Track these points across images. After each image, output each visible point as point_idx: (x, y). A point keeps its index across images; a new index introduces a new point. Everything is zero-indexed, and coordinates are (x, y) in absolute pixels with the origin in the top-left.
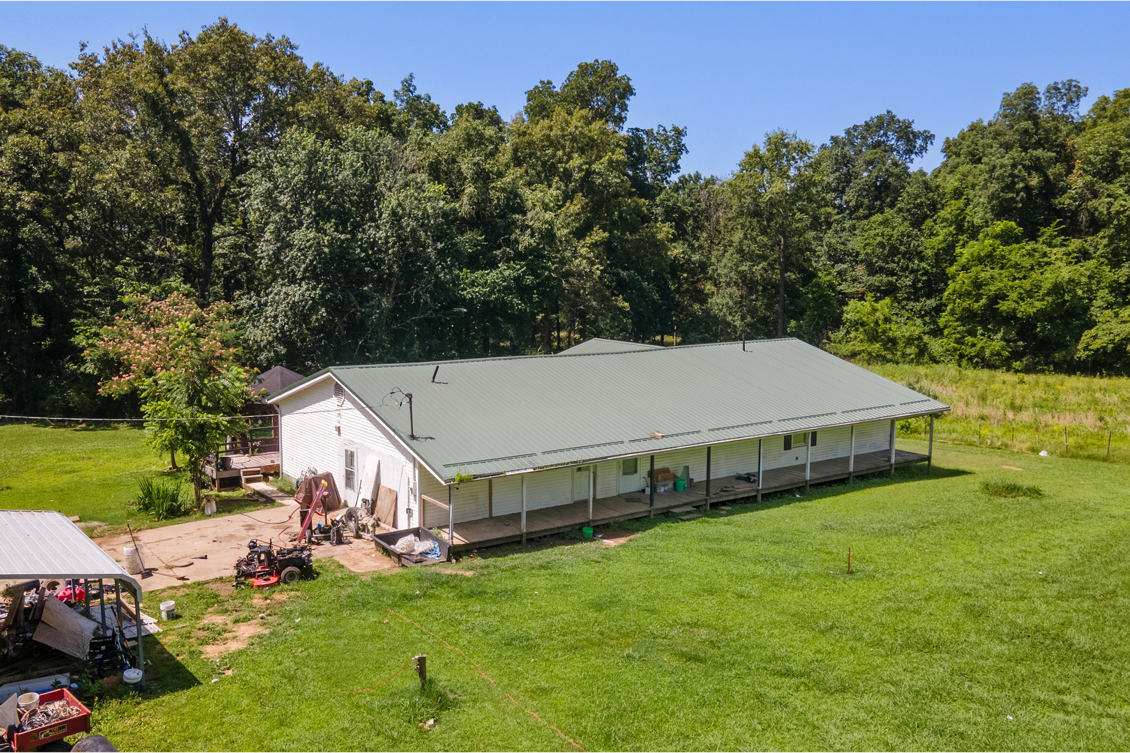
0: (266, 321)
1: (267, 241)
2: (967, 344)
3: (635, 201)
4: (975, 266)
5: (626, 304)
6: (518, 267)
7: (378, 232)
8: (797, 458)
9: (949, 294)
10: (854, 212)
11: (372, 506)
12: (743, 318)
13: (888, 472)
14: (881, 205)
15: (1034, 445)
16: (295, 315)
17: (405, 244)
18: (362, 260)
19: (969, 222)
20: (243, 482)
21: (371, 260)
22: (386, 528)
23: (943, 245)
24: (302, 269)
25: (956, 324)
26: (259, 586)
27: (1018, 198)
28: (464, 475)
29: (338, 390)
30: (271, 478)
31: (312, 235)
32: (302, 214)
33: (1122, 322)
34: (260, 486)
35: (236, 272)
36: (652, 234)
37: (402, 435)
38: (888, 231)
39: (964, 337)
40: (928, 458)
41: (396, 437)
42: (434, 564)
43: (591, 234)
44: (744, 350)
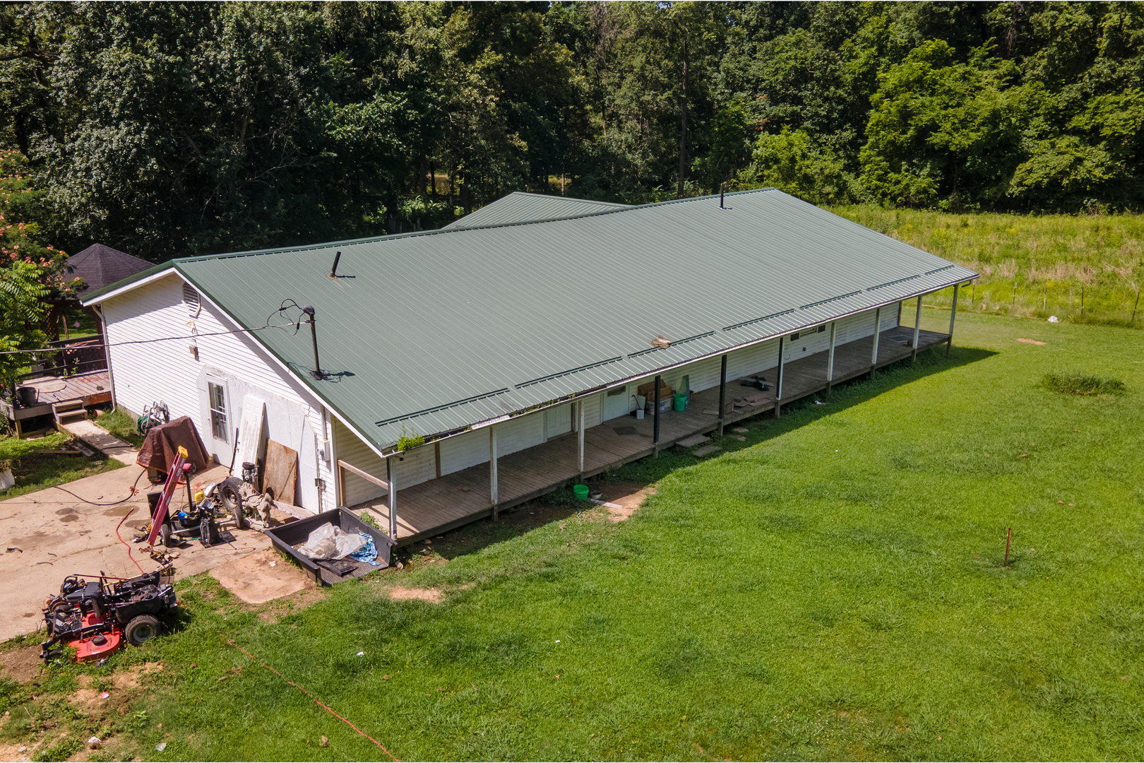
0: (74, 175)
1: (65, 65)
2: (891, 181)
3: (530, 16)
4: (903, 92)
5: (524, 143)
6: (399, 98)
7: (220, 53)
8: (804, 349)
9: (873, 125)
10: (753, 33)
11: (258, 471)
12: (644, 156)
13: (909, 359)
14: (783, 24)
15: (1039, 310)
16: (115, 168)
17: (257, 69)
18: (199, 91)
19: (892, 42)
20: (58, 422)
21: (211, 91)
22: (284, 510)
23: (864, 69)
24: (117, 105)
25: (878, 159)
26: (87, 658)
27: (952, 13)
28: (411, 437)
29: (189, 294)
30: (99, 412)
31: (126, 57)
32: (110, 25)
33: (1059, 153)
34: (84, 428)
35: (30, 108)
36: (551, 56)
37: (301, 371)
38: (801, 54)
39: (886, 173)
40: (949, 338)
41: (291, 373)
42: (370, 575)
43: (482, 57)
44: (722, 206)
